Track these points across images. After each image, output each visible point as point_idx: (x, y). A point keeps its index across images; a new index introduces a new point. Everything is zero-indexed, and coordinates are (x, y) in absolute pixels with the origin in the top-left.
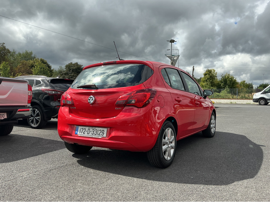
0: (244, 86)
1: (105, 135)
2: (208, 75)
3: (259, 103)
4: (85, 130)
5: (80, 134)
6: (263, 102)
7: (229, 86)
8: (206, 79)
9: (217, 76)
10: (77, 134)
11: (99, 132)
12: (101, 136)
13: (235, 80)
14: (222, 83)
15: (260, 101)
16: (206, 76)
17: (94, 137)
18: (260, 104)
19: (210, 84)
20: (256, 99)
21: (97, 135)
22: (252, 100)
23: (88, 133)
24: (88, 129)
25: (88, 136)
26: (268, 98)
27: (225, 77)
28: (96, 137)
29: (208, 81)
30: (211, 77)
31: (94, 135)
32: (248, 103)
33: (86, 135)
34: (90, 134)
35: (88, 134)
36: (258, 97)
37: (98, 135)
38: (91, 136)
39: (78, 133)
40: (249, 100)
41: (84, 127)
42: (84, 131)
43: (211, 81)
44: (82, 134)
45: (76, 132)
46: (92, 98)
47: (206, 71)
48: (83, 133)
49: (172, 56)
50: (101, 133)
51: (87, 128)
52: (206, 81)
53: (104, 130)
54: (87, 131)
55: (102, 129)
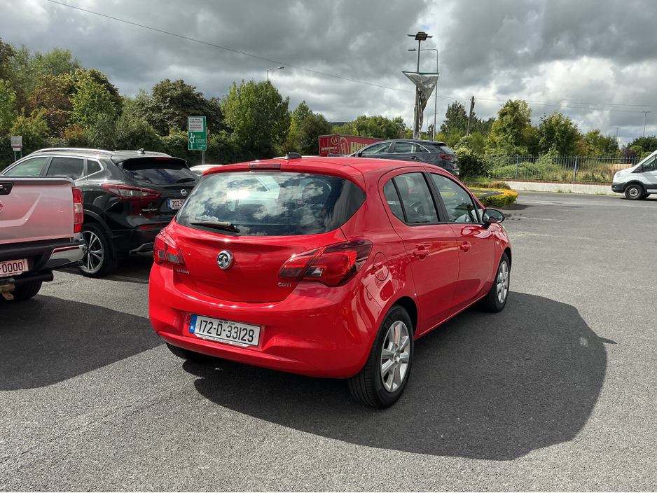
0: (595, 144)
1: (255, 342)
2: (509, 117)
3: (627, 194)
4: (211, 324)
5: (201, 332)
6: (635, 193)
7: (558, 144)
8: (505, 125)
9: (530, 118)
10: (192, 332)
11: (243, 333)
12: (247, 342)
13: (575, 130)
14: (543, 136)
15: (629, 189)
16: (504, 118)
17: (231, 343)
18: (628, 198)
19: (512, 138)
20: (621, 185)
21: (237, 340)
22: (611, 187)
23: (219, 333)
24: (219, 324)
25: (219, 340)
26: (649, 183)
27: (550, 121)
28: (234, 343)
29: (509, 130)
30: (516, 120)
31: (231, 338)
32: (599, 193)
33: (213, 336)
34: (224, 335)
35: (217, 335)
36: (626, 180)
37: (240, 341)
38: (225, 341)
39: (197, 331)
40: (604, 185)
41: (209, 320)
42: (209, 326)
43: (516, 130)
44: (205, 333)
45: (192, 328)
46: (226, 256)
47: (505, 104)
48: (208, 332)
49: (420, 74)
50: (247, 337)
51: (216, 322)
52: (505, 131)
53: (253, 331)
54: (215, 329)
55: (249, 327)
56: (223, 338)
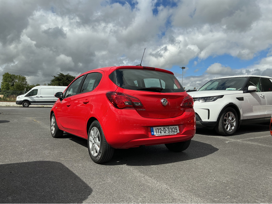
1: (178, 132)
3: (23, 105)
4: (160, 129)
5: (157, 134)
10: (153, 135)
11: (173, 129)
12: (176, 132)
15: (24, 103)
18: (24, 106)
23: (165, 132)
24: (164, 129)
26: (32, 100)
31: (170, 133)
33: (163, 134)
34: (167, 132)
35: (164, 133)
36: (22, 100)
37: (173, 133)
39: (155, 134)
42: (160, 131)
44: (159, 133)
45: (152, 133)
46: (166, 100)
48: (160, 133)
51: (162, 128)
53: (176, 128)
54: (163, 131)
55: (175, 127)
56: (167, 133)
